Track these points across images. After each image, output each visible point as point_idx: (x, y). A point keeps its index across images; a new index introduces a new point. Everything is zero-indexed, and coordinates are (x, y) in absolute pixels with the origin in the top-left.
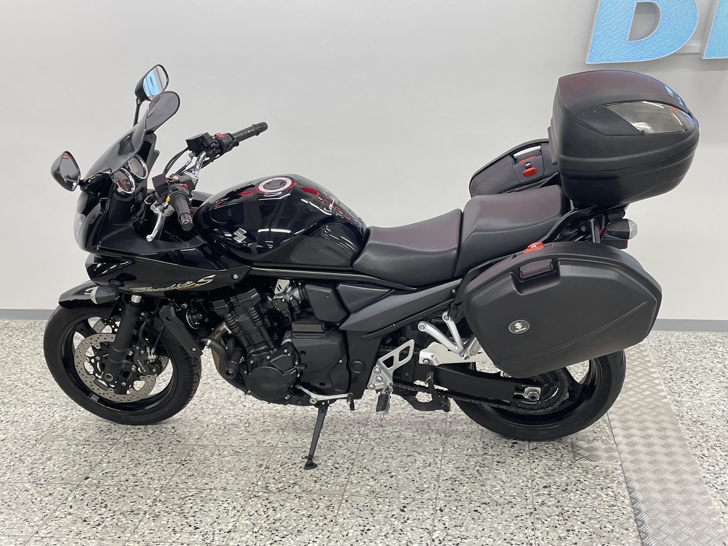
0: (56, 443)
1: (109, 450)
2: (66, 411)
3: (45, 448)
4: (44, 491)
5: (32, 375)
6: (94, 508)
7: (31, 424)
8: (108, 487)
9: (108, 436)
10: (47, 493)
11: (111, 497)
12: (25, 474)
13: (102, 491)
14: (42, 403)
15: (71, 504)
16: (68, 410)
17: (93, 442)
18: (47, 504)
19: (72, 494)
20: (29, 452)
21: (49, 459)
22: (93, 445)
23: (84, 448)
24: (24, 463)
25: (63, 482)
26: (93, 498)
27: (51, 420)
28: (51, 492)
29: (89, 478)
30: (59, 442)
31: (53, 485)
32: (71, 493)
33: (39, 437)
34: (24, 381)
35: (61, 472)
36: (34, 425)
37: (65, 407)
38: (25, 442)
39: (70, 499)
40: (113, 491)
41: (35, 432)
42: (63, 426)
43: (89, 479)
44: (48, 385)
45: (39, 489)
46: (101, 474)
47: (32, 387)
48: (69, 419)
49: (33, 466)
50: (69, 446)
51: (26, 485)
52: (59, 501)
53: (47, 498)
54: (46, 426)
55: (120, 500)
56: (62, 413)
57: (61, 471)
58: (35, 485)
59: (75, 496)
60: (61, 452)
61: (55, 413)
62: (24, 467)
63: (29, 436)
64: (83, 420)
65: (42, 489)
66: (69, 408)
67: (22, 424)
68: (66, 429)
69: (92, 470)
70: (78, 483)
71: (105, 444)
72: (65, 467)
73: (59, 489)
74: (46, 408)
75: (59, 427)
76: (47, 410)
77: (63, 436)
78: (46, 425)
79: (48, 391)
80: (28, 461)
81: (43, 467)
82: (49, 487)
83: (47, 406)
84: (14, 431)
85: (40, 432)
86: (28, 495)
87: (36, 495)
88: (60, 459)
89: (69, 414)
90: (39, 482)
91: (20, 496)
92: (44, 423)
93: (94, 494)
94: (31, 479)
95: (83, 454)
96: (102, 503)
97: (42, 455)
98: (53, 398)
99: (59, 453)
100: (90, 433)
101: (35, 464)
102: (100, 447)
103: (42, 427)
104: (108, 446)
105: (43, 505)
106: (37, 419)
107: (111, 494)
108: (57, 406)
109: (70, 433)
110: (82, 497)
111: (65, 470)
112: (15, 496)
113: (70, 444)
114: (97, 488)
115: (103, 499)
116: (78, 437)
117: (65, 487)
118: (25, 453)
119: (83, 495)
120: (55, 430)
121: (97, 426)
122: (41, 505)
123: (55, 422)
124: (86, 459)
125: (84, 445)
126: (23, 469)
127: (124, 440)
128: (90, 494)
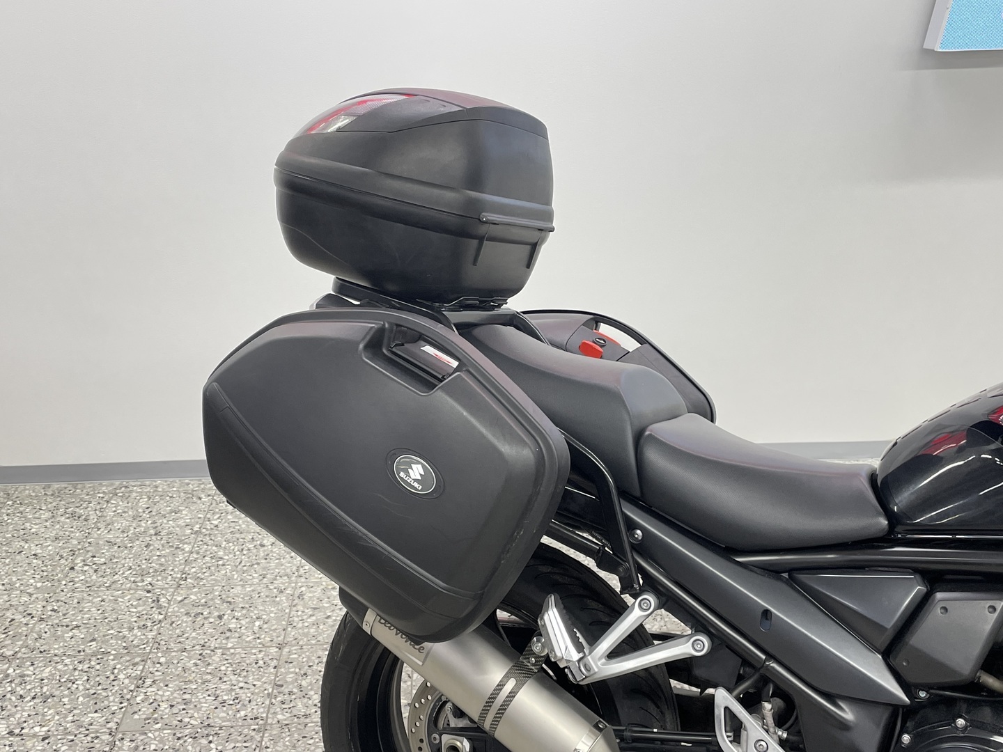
0: (150, 735)
1: (261, 742)
2: (134, 665)
5: (30, 595)
7: (81, 699)
9: (243, 713)
14: (79, 652)
17: (221, 728)
22: (223, 734)
23: (210, 742)
27: (116, 688)
30: (157, 733)
33: (112, 726)
34: (21, 609)
36: (89, 701)
37: (128, 658)
38: (89, 739)
41: (96, 715)
42: (145, 699)
44: (73, 615)
47: (42, 620)
48: (149, 682)
50: (181, 741)
54: (114, 702)
56: (130, 671)
61: (116, 671)
63: (91, 724)
64: (177, 682)
66: (137, 660)
67: (66, 700)
68: (155, 704)
71: (246, 731)
74: (93, 663)
75: (138, 700)
76: (98, 667)
77: (156, 719)
78: (111, 699)
79: (77, 627)
83: (94, 658)
84: (57, 717)
85: (107, 713)
89: (142, 671)
92: (104, 694)
98: (94, 640)
100: (204, 709)
102: (239, 738)
103: (106, 703)
104: (253, 734)
106: (88, 686)
108: (112, 657)
109: (167, 711)
113: (178, 735)
116: (187, 720)
120: (136, 709)
121: (209, 693)
123: (125, 691)
125: (208, 735)
127: (276, 720)
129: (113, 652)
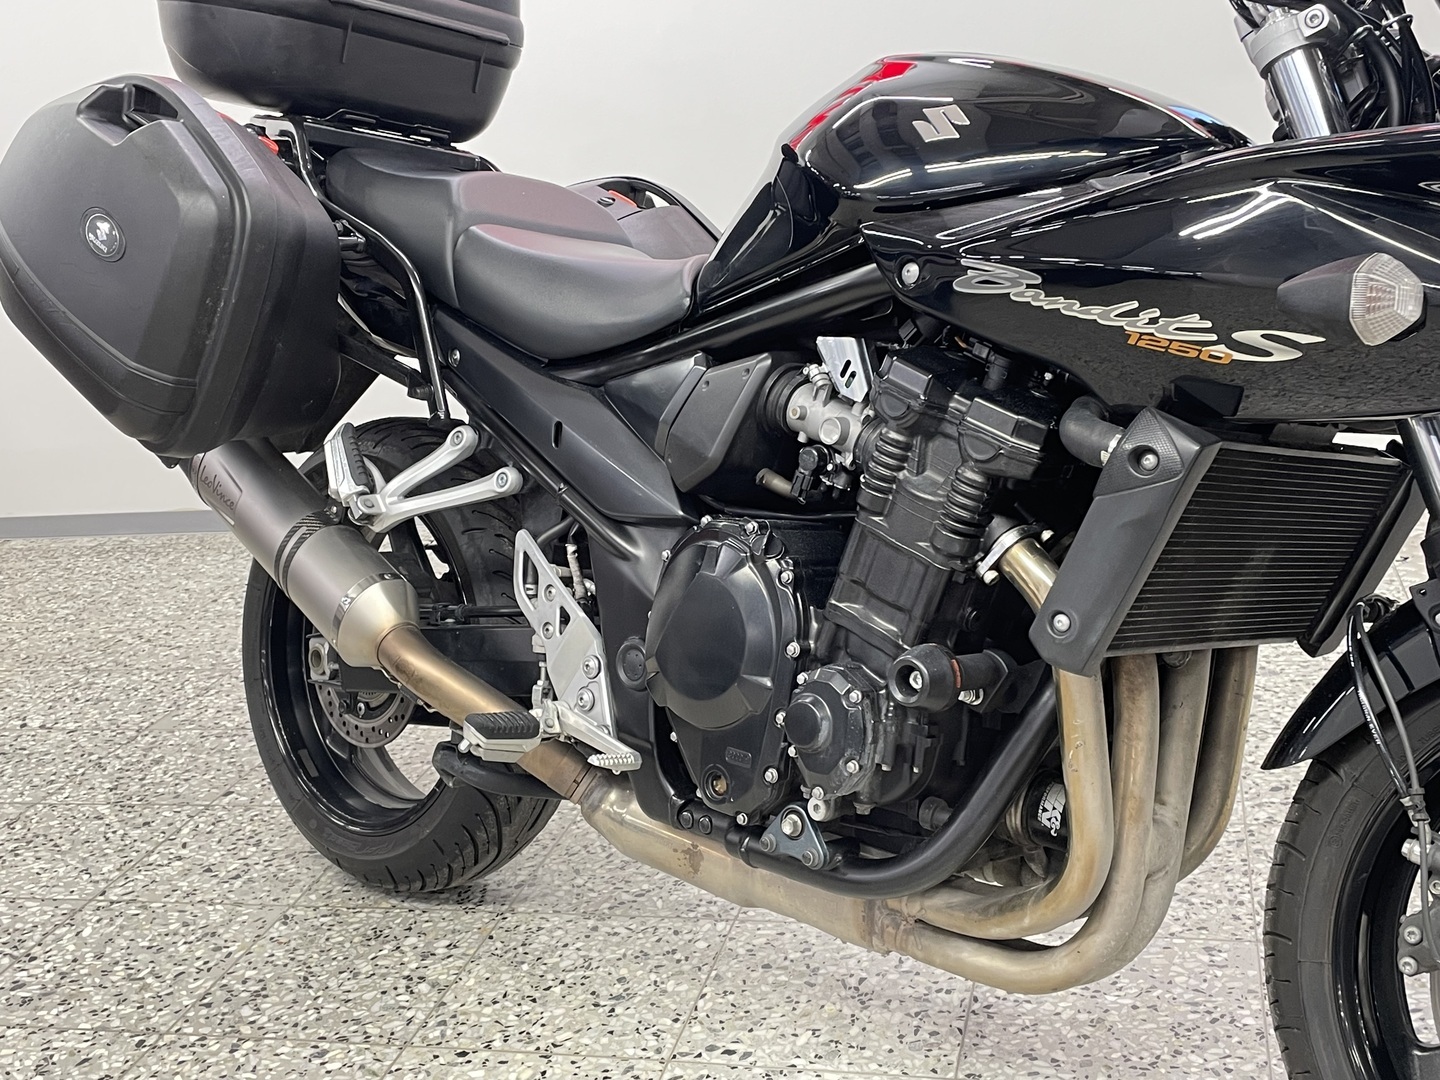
0: (177, 733)
2: (209, 678)
3: (153, 743)
4: (134, 818)
5: (154, 621)
6: (234, 846)
7: (133, 703)
8: (268, 809)
10: (140, 820)
11: (272, 826)
12: (103, 789)
13: (256, 815)
14: (163, 667)
15: (185, 840)
16: (214, 677)
18: (135, 841)
19: (191, 823)
20: (119, 751)
21: (157, 762)
24: (105, 770)
25: (177, 801)
26: (234, 829)
27: (175, 696)
28: (149, 820)
29: (232, 792)
30: (184, 733)
31: (157, 806)
32: (188, 822)
33: (146, 724)
34: (136, 632)
35: (176, 785)
36: (139, 705)
37: (208, 673)
38: (114, 734)
39: (185, 831)
40: (278, 815)
41: (138, 716)
42: (197, 705)
43: (234, 795)
44: (183, 638)
45: (125, 815)
46: (259, 786)
47: (149, 641)
48: (212, 692)
49: (121, 775)
50: (203, 739)
51: (99, 808)
52: (162, 835)
53: (139, 831)
54: (164, 706)
55: (290, 831)
56: (202, 683)
57: (177, 781)
58: (118, 808)
59: (197, 826)
60: (184, 749)
61: (187, 683)
62: (104, 777)
63: (125, 723)
65: (131, 815)
66: (217, 674)
67: (116, 704)
68: (203, 710)
69: (241, 778)
70: (208, 803)
72: (187, 775)
73: (166, 814)
74: (169, 676)
75: (189, 706)
76: (172, 679)
77: (193, 721)
78: (163, 704)
79: (180, 647)
80: (114, 767)
81: (140, 776)
82: (146, 811)
83: (173, 672)
84: (97, 716)
85: (148, 715)
86: (100, 826)
87: (117, 826)
88: (180, 762)
89: (214, 684)
90: (129, 802)
91: (82, 829)
92: (160, 700)
93: (237, 821)
94: (112, 797)
95: (230, 751)
96: (251, 837)
97: (145, 756)
98: (186, 658)
99: (180, 751)
101: (127, 771)
103: (155, 707)
105: (127, 842)
106: (148, 693)
107: (272, 821)
108: (193, 671)
109: (210, 716)
110: (212, 827)
111: (186, 780)
112: (74, 828)
113: (205, 734)
114: (246, 811)
115: (254, 831)
117: (179, 810)
118: (109, 753)
119: (213, 824)
120: (180, 713)
122: (123, 843)
123: (182, 698)
124: (233, 760)
125: (235, 735)
126: (100, 780)
128: (230, 822)
129: (197, 668)
